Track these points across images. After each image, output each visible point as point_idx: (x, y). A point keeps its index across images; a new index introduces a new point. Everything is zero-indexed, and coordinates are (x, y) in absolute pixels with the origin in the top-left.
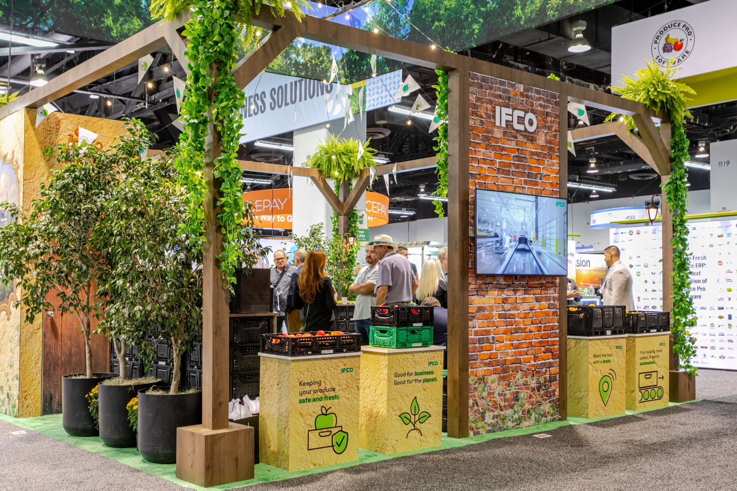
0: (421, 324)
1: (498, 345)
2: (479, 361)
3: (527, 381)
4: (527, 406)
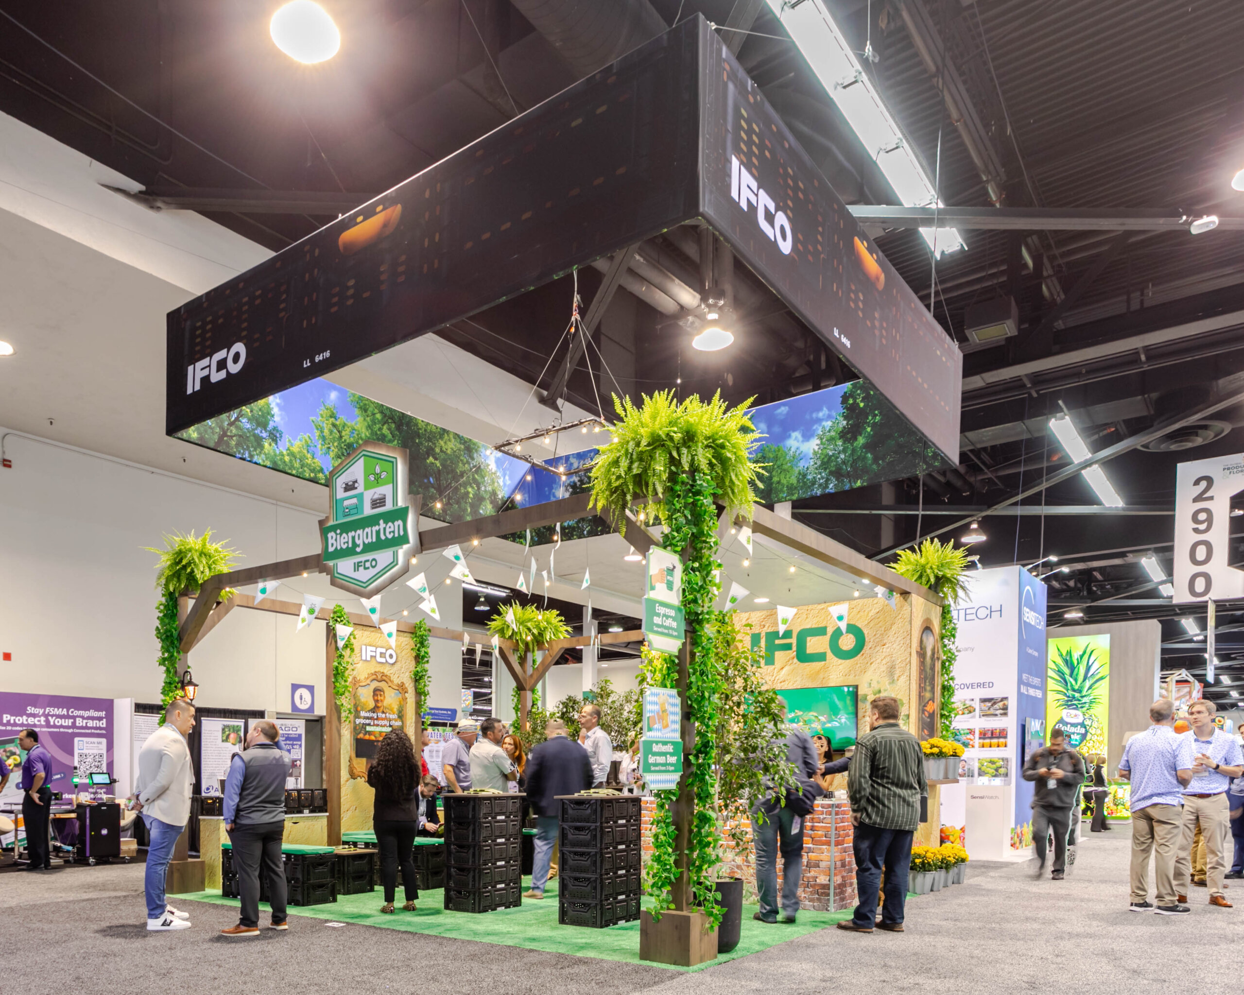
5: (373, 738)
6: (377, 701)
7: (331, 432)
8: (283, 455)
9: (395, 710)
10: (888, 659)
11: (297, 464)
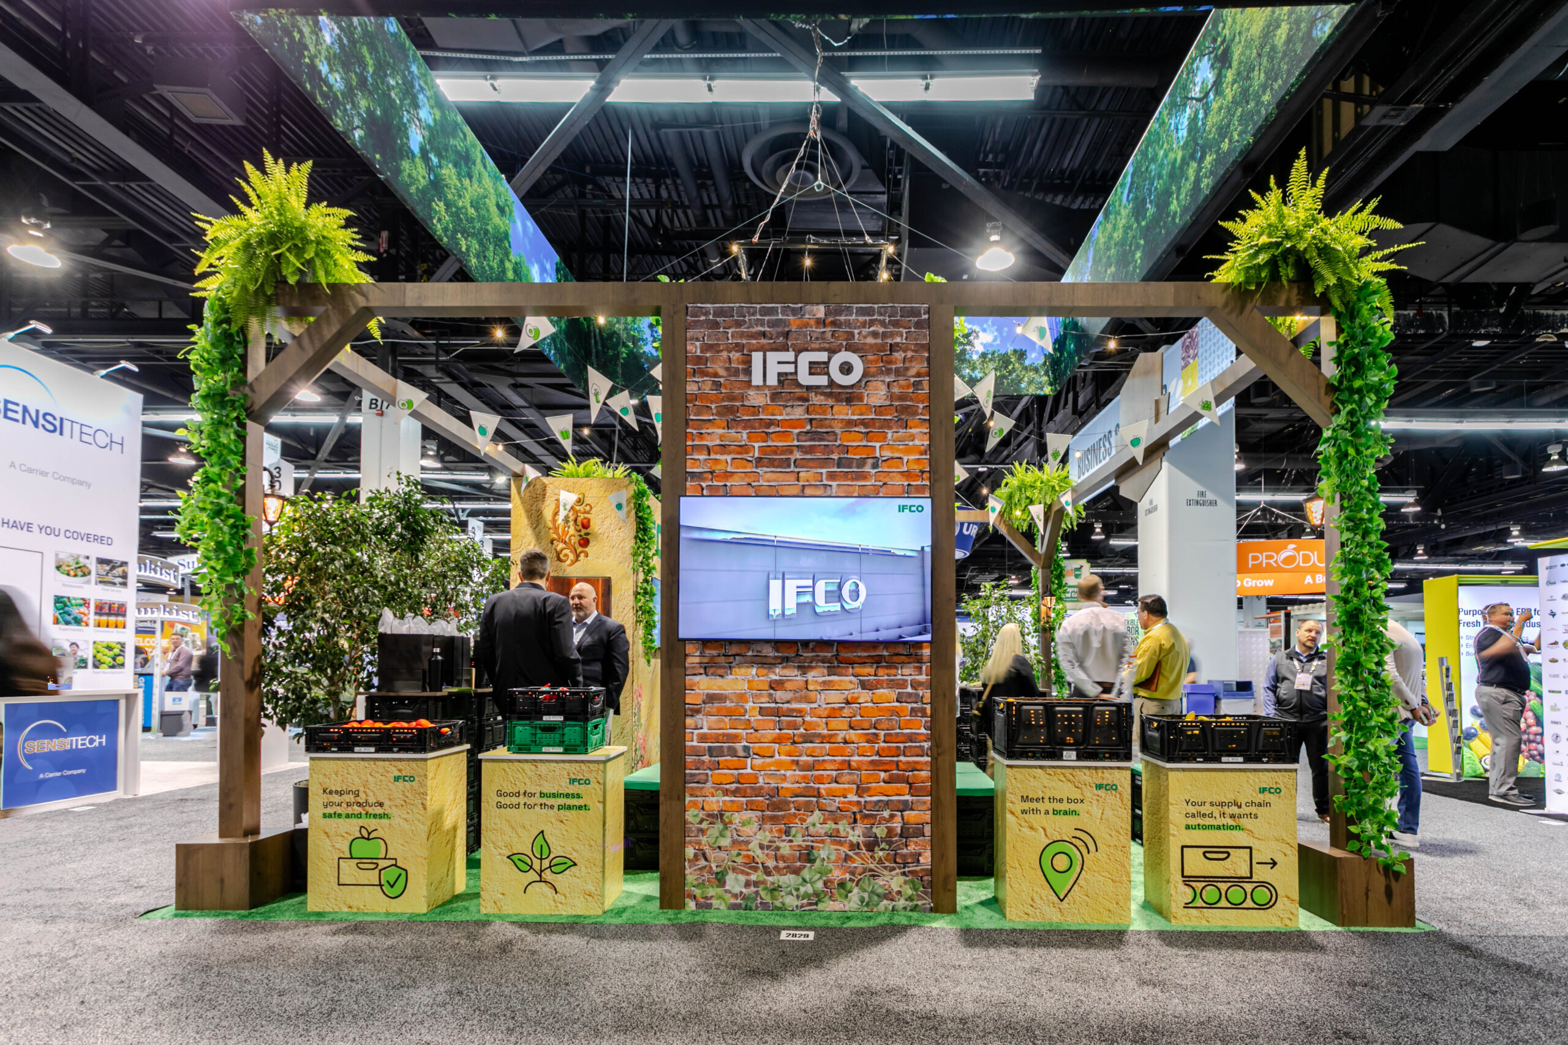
0: (561, 718)
1: (759, 761)
2: (709, 784)
3: (838, 831)
4: (837, 875)
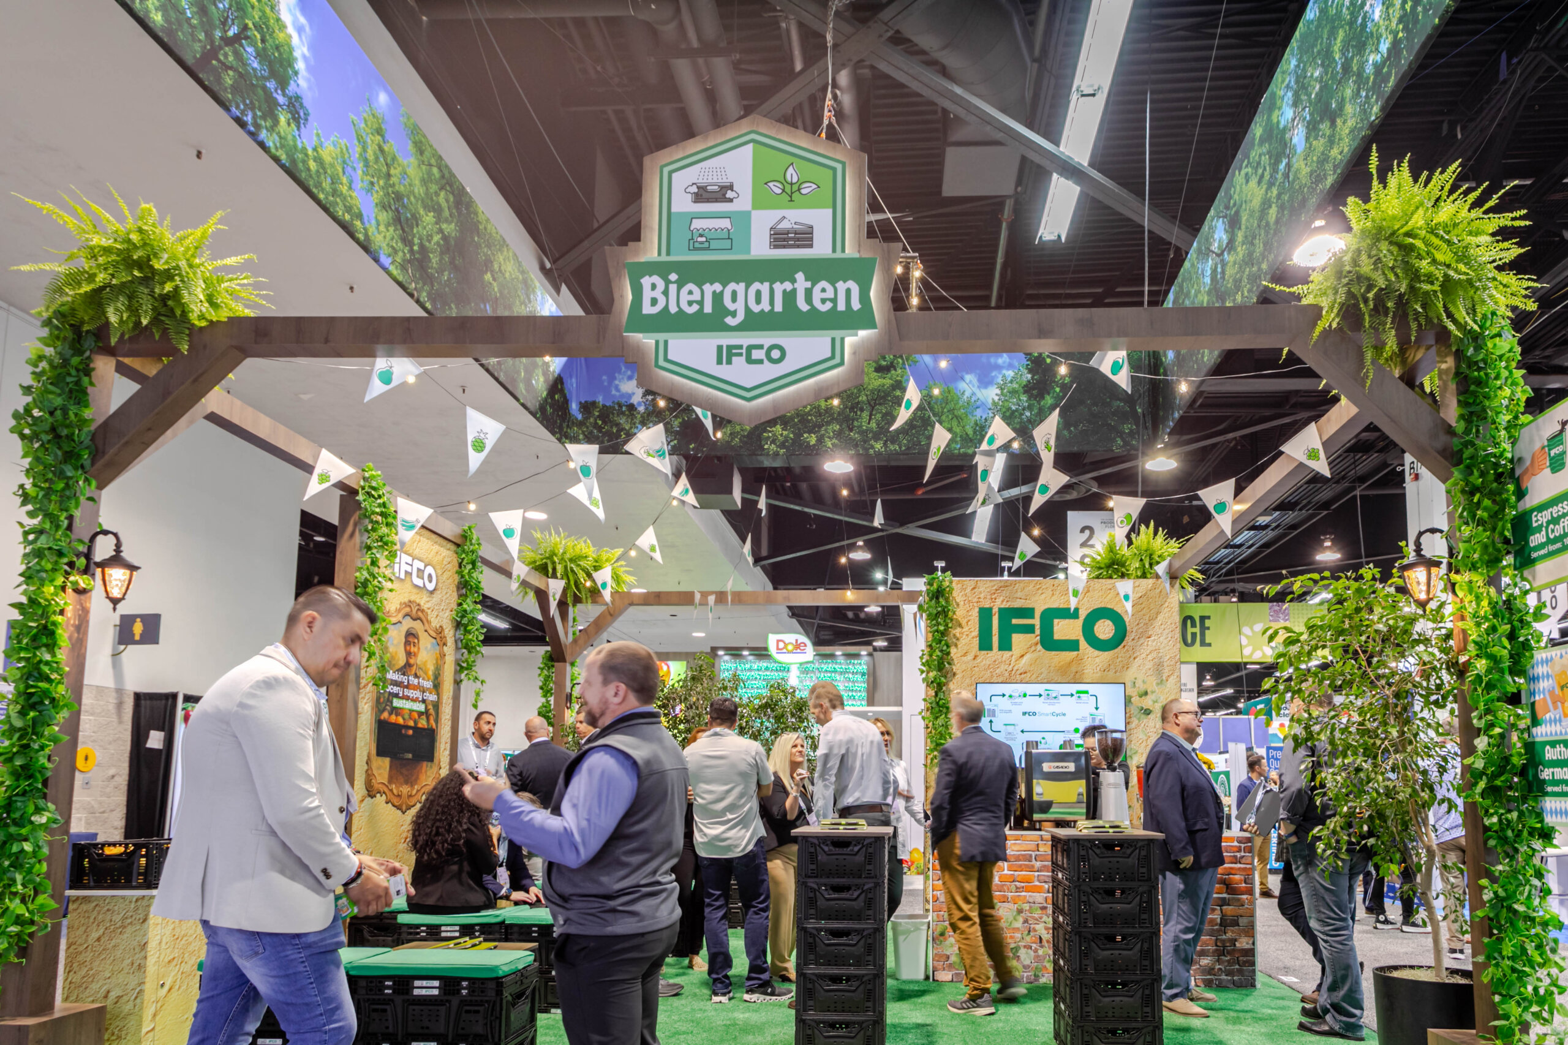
5: (400, 721)
6: (409, 654)
7: (377, 159)
8: (307, 155)
9: (431, 673)
10: (1154, 655)
11: (326, 185)
